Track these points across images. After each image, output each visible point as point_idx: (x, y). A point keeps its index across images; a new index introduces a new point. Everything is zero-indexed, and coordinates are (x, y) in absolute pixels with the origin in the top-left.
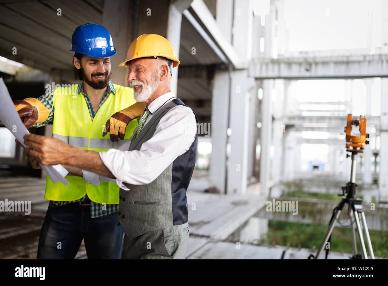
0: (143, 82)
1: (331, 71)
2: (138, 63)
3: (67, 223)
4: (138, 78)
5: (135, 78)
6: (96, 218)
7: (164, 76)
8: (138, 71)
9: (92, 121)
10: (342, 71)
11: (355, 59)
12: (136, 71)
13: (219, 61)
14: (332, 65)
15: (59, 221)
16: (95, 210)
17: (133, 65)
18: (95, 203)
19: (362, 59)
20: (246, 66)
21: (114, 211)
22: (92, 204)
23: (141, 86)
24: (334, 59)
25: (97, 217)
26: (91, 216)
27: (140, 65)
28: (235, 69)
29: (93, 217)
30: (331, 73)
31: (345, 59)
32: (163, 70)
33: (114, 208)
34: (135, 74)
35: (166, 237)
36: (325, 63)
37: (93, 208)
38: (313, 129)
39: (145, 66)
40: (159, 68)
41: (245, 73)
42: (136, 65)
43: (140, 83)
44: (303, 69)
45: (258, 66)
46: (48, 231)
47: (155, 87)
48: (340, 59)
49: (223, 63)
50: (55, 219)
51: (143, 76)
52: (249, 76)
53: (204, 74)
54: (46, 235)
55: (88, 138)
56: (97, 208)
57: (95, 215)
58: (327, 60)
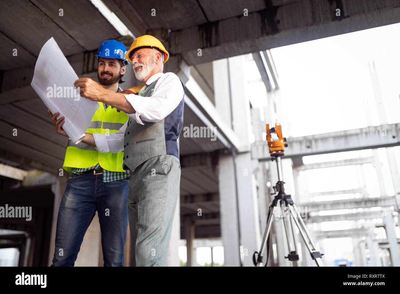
0: (143, 64)
1: (331, 146)
2: (139, 51)
3: (83, 188)
4: (140, 62)
5: (137, 62)
6: (107, 183)
7: (158, 60)
8: (139, 56)
9: (105, 111)
10: (341, 144)
11: (352, 132)
12: (138, 58)
13: (222, 147)
14: (331, 140)
15: (77, 187)
16: (107, 176)
17: (135, 53)
18: (106, 171)
19: (359, 131)
20: (249, 149)
21: (122, 178)
22: (105, 171)
23: (142, 67)
24: (332, 135)
25: (108, 181)
26: (103, 181)
27: (141, 53)
28: (238, 153)
29: (105, 182)
30: (332, 147)
31: (342, 134)
32: (157, 57)
33: (122, 176)
34: (138, 59)
35: (161, 162)
36: (324, 139)
37: (105, 175)
38: (329, 218)
39: (144, 53)
40: (154, 55)
41: (248, 156)
42: (138, 53)
43: (141, 65)
44: (304, 147)
45: (260, 148)
46: (67, 196)
47: (152, 67)
48: (338, 134)
49: (226, 148)
50: (74, 186)
51: (143, 60)
52: (252, 159)
53: (209, 160)
54: (66, 199)
55: (101, 122)
56: (109, 174)
57: (106, 180)
58: (325, 136)
